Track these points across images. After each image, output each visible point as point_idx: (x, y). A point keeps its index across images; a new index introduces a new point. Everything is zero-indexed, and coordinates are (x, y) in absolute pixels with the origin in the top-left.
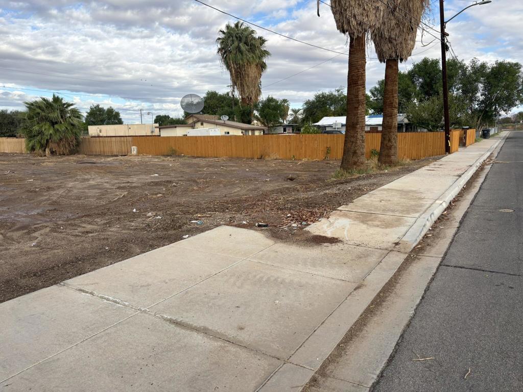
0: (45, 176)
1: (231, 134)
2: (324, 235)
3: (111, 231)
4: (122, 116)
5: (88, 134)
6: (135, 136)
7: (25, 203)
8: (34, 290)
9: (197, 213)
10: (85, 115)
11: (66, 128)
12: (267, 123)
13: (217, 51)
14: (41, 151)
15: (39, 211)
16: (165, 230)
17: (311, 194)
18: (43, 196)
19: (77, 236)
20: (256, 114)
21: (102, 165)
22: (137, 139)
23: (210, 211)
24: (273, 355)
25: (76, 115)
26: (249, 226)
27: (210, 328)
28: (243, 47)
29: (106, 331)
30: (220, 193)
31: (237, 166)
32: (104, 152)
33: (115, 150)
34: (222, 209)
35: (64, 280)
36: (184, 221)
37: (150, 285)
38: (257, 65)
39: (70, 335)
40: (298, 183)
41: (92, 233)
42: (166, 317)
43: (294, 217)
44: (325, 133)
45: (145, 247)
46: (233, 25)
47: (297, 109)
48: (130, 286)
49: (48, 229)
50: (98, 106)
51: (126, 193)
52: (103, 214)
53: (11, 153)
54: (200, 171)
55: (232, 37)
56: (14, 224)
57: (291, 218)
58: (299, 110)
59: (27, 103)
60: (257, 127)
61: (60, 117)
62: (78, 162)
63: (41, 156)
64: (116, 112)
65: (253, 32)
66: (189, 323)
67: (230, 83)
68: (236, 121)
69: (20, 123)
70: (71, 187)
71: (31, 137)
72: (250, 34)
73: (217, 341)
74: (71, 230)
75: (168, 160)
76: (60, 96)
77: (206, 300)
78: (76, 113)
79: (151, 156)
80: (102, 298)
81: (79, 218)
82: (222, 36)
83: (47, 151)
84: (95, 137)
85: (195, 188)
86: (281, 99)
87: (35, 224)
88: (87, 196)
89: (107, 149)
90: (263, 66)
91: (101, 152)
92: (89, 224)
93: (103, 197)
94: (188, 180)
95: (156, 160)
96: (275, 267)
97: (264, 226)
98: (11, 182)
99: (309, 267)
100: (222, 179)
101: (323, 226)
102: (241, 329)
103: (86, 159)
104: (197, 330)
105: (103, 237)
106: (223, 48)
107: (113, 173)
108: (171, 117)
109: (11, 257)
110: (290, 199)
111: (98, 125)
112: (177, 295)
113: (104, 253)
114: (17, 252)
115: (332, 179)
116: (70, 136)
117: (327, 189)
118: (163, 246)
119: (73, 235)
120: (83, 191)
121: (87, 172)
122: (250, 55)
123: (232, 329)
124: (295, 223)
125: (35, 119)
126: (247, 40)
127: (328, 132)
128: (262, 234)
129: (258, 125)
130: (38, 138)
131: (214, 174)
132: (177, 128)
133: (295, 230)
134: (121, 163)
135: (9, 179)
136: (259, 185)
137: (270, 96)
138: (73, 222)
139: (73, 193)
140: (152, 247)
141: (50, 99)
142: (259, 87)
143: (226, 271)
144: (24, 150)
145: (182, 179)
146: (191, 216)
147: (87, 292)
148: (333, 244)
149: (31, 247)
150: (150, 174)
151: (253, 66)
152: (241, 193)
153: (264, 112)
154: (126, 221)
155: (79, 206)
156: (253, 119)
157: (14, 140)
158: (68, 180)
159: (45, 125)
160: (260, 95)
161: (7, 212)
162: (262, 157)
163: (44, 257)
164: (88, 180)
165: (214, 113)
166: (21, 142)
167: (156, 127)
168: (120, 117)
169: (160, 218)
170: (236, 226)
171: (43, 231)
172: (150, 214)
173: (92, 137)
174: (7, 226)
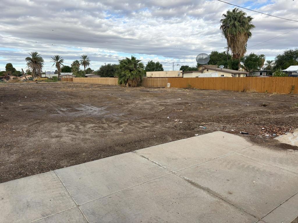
0: (126, 97)
1: (225, 76)
2: (289, 144)
3: (156, 127)
4: (163, 67)
5: (146, 76)
6: (169, 77)
7: (117, 110)
8: (122, 153)
9: (203, 122)
10: (145, 66)
11: (137, 73)
12: (249, 70)
13: (220, 27)
14: (124, 85)
15: (123, 114)
16: (185, 130)
17: (279, 116)
18: (125, 106)
19: (140, 128)
20: (241, 64)
21: (152, 92)
23: (210, 122)
24: (251, 214)
26: (236, 133)
27: (211, 189)
28: (237, 24)
29: (155, 180)
30: (216, 111)
31: (228, 96)
33: (159, 84)
34: (217, 121)
35: (135, 150)
36: (195, 126)
37: (177, 159)
38: (245, 34)
39: (138, 179)
40: (270, 108)
41: (147, 127)
42: (186, 178)
43: (267, 130)
44: (291, 76)
45: (174, 138)
46: (231, 11)
47: (271, 60)
48: (166, 158)
49: (127, 124)
50: (152, 61)
51: (164, 108)
52: (152, 118)
53: (112, 85)
54: (205, 98)
55: (230, 18)
56: (112, 120)
57: (265, 131)
58: (272, 61)
59: (120, 61)
60: (242, 72)
61: (134, 67)
62: (140, 90)
63: (124, 87)
64: (160, 64)
65: (244, 14)
66: (199, 184)
67: (227, 46)
68: (229, 69)
69: (116, 71)
70: (137, 103)
71: (120, 77)
72: (242, 15)
73: (215, 198)
74: (137, 125)
75: (186, 91)
76: (135, 57)
77: (209, 173)
78: (141, 65)
79: (177, 89)
80: (153, 162)
81: (141, 119)
82: (224, 18)
83: (127, 84)
84: (149, 78)
85: (201, 107)
86: (260, 54)
87: (121, 121)
88: (145, 108)
89: (155, 84)
90: (249, 35)
91: (152, 86)
92: (146, 122)
93: (152, 109)
94: (198, 103)
95: (180, 91)
96: (253, 160)
97: (246, 134)
98: (111, 99)
99: (278, 163)
100: (218, 103)
101: (289, 138)
102: (230, 193)
103: (145, 89)
104: (204, 189)
105: (153, 130)
106: (224, 26)
107: (158, 97)
108: (189, 66)
109: (111, 135)
110: (264, 118)
111: (151, 71)
112: (192, 167)
113: (153, 139)
114: (114, 133)
115: (295, 107)
116: (138, 77)
117: (292, 114)
118: (183, 139)
119: (138, 128)
120: (143, 105)
121: (145, 96)
122: (241, 28)
123: (224, 193)
124: (267, 134)
125: (123, 68)
126: (240, 19)
127: (293, 76)
128: (244, 138)
129: (242, 71)
130: (124, 78)
131: (213, 100)
132: (193, 73)
133: (267, 138)
134: (162, 92)
135: (111, 98)
136: (242, 108)
137: (252, 53)
138: (138, 121)
139: (138, 106)
140: (178, 138)
141: (130, 58)
142: (245, 47)
143: (221, 158)
144: (117, 84)
145: (194, 102)
146: (199, 123)
147: (146, 158)
148: (296, 150)
149: (120, 131)
150: (177, 98)
151: (243, 35)
152: (230, 112)
153: (247, 63)
154: (164, 123)
155: (141, 113)
156: (239, 67)
157: (113, 79)
158: (136, 99)
159: (127, 71)
160: (245, 52)
161: (110, 114)
162: (244, 90)
163: (126, 137)
164: (145, 100)
165: (215, 64)
166: (116, 80)
167: (181, 73)
168: (162, 67)
169: (182, 123)
170: (227, 132)
171: (125, 124)
172: (176, 120)
173: (148, 78)
174: (110, 120)
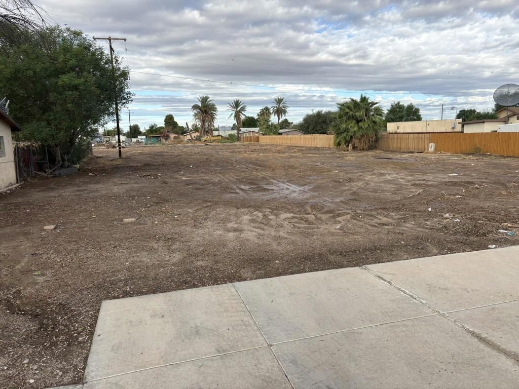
0: (347, 168)
3: (406, 227)
4: (421, 112)
5: (386, 130)
6: (434, 133)
7: (331, 191)
9: (505, 222)
10: (386, 112)
11: (369, 125)
14: (345, 146)
15: (342, 199)
16: (466, 234)
18: (345, 186)
19: (374, 226)
21: (398, 161)
22: (436, 136)
25: (379, 113)
29: (404, 322)
32: (400, 148)
33: (412, 146)
35: (365, 264)
36: (489, 229)
37: (449, 290)
39: (371, 315)
41: (387, 225)
42: (468, 328)
45: (443, 249)
48: (427, 284)
49: (349, 216)
50: (399, 103)
51: (421, 191)
52: (397, 209)
53: (322, 148)
54: (511, 173)
56: (322, 208)
59: (339, 104)
61: (364, 115)
62: (375, 157)
63: (345, 151)
64: (416, 109)
66: (495, 342)
69: (331, 122)
70: (369, 181)
71: (338, 134)
74: (368, 219)
75: (469, 159)
78: (378, 111)
79: (449, 154)
80: (399, 289)
81: (375, 209)
83: (350, 146)
84: (392, 133)
85: (503, 192)
87: (339, 210)
88: (383, 190)
89: (403, 146)
91: (397, 148)
92: (385, 216)
93: (398, 192)
94: (495, 183)
95: (456, 158)
98: (321, 172)
103: (383, 154)
105: (398, 231)
107: (409, 169)
108: (478, 111)
109: (321, 235)
112: (481, 309)
113: (400, 247)
114: (326, 231)
116: (371, 133)
118: (463, 252)
119: (370, 225)
120: (380, 185)
121: (383, 167)
125: (344, 118)
130: (344, 135)
132: (485, 123)
134: (417, 160)
135: (320, 169)
138: (370, 213)
139: (370, 186)
140: (451, 251)
141: (358, 99)
144: (332, 145)
145: (487, 181)
146: (497, 224)
147: (385, 281)
149: (336, 229)
150: (448, 173)
154: (421, 219)
155: (375, 199)
157: (325, 136)
158: (366, 173)
159: (351, 123)
161: (318, 197)
163: (347, 240)
164: (384, 175)
166: (330, 138)
167: (459, 123)
168: (419, 114)
169: (459, 221)
171: (345, 217)
172: (447, 215)
173: (390, 133)
174: (318, 208)
